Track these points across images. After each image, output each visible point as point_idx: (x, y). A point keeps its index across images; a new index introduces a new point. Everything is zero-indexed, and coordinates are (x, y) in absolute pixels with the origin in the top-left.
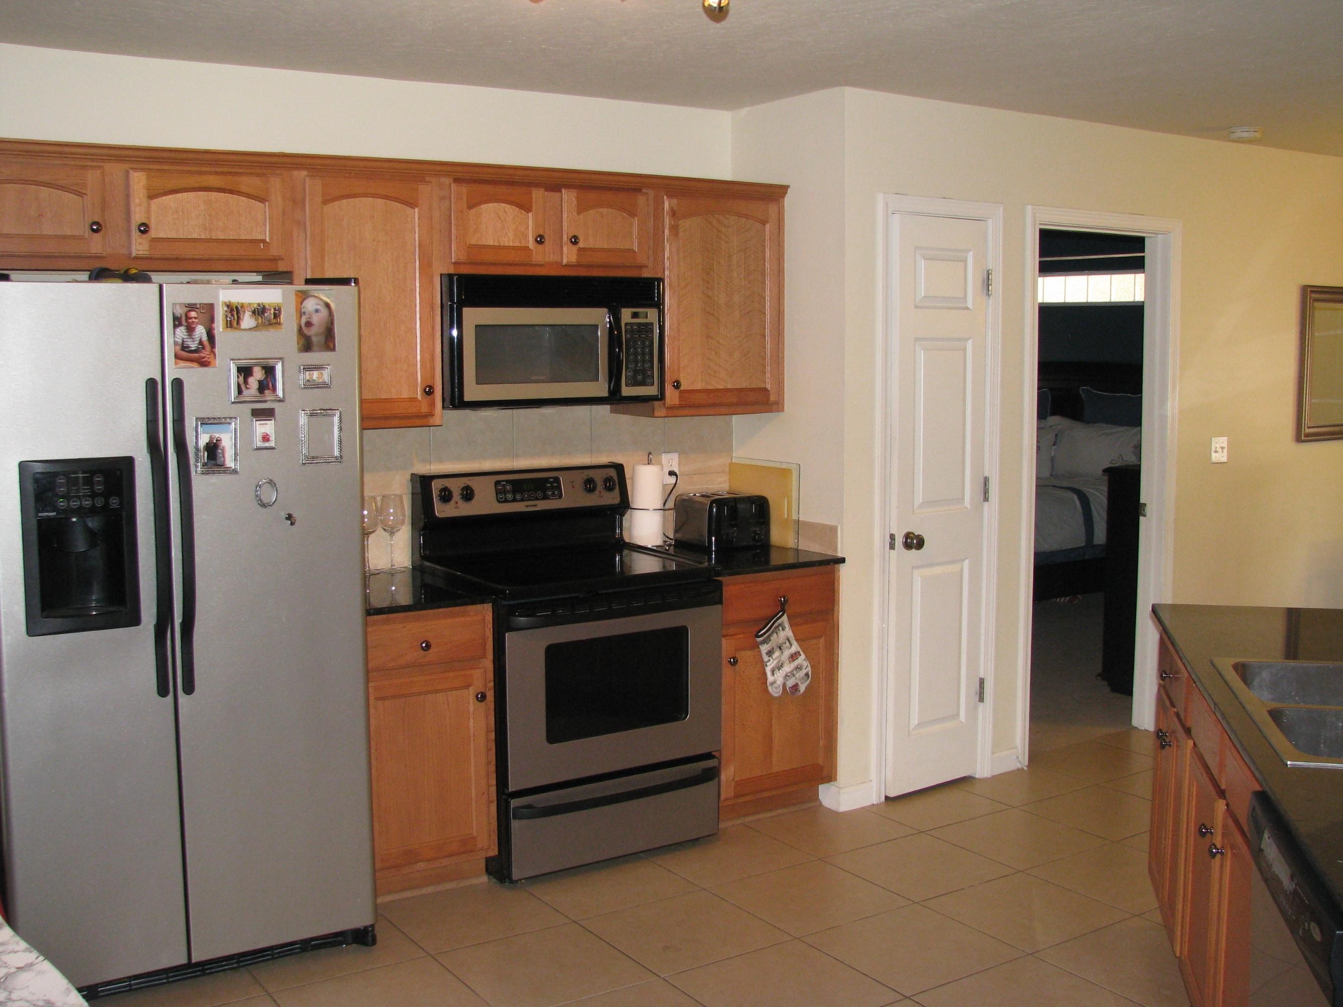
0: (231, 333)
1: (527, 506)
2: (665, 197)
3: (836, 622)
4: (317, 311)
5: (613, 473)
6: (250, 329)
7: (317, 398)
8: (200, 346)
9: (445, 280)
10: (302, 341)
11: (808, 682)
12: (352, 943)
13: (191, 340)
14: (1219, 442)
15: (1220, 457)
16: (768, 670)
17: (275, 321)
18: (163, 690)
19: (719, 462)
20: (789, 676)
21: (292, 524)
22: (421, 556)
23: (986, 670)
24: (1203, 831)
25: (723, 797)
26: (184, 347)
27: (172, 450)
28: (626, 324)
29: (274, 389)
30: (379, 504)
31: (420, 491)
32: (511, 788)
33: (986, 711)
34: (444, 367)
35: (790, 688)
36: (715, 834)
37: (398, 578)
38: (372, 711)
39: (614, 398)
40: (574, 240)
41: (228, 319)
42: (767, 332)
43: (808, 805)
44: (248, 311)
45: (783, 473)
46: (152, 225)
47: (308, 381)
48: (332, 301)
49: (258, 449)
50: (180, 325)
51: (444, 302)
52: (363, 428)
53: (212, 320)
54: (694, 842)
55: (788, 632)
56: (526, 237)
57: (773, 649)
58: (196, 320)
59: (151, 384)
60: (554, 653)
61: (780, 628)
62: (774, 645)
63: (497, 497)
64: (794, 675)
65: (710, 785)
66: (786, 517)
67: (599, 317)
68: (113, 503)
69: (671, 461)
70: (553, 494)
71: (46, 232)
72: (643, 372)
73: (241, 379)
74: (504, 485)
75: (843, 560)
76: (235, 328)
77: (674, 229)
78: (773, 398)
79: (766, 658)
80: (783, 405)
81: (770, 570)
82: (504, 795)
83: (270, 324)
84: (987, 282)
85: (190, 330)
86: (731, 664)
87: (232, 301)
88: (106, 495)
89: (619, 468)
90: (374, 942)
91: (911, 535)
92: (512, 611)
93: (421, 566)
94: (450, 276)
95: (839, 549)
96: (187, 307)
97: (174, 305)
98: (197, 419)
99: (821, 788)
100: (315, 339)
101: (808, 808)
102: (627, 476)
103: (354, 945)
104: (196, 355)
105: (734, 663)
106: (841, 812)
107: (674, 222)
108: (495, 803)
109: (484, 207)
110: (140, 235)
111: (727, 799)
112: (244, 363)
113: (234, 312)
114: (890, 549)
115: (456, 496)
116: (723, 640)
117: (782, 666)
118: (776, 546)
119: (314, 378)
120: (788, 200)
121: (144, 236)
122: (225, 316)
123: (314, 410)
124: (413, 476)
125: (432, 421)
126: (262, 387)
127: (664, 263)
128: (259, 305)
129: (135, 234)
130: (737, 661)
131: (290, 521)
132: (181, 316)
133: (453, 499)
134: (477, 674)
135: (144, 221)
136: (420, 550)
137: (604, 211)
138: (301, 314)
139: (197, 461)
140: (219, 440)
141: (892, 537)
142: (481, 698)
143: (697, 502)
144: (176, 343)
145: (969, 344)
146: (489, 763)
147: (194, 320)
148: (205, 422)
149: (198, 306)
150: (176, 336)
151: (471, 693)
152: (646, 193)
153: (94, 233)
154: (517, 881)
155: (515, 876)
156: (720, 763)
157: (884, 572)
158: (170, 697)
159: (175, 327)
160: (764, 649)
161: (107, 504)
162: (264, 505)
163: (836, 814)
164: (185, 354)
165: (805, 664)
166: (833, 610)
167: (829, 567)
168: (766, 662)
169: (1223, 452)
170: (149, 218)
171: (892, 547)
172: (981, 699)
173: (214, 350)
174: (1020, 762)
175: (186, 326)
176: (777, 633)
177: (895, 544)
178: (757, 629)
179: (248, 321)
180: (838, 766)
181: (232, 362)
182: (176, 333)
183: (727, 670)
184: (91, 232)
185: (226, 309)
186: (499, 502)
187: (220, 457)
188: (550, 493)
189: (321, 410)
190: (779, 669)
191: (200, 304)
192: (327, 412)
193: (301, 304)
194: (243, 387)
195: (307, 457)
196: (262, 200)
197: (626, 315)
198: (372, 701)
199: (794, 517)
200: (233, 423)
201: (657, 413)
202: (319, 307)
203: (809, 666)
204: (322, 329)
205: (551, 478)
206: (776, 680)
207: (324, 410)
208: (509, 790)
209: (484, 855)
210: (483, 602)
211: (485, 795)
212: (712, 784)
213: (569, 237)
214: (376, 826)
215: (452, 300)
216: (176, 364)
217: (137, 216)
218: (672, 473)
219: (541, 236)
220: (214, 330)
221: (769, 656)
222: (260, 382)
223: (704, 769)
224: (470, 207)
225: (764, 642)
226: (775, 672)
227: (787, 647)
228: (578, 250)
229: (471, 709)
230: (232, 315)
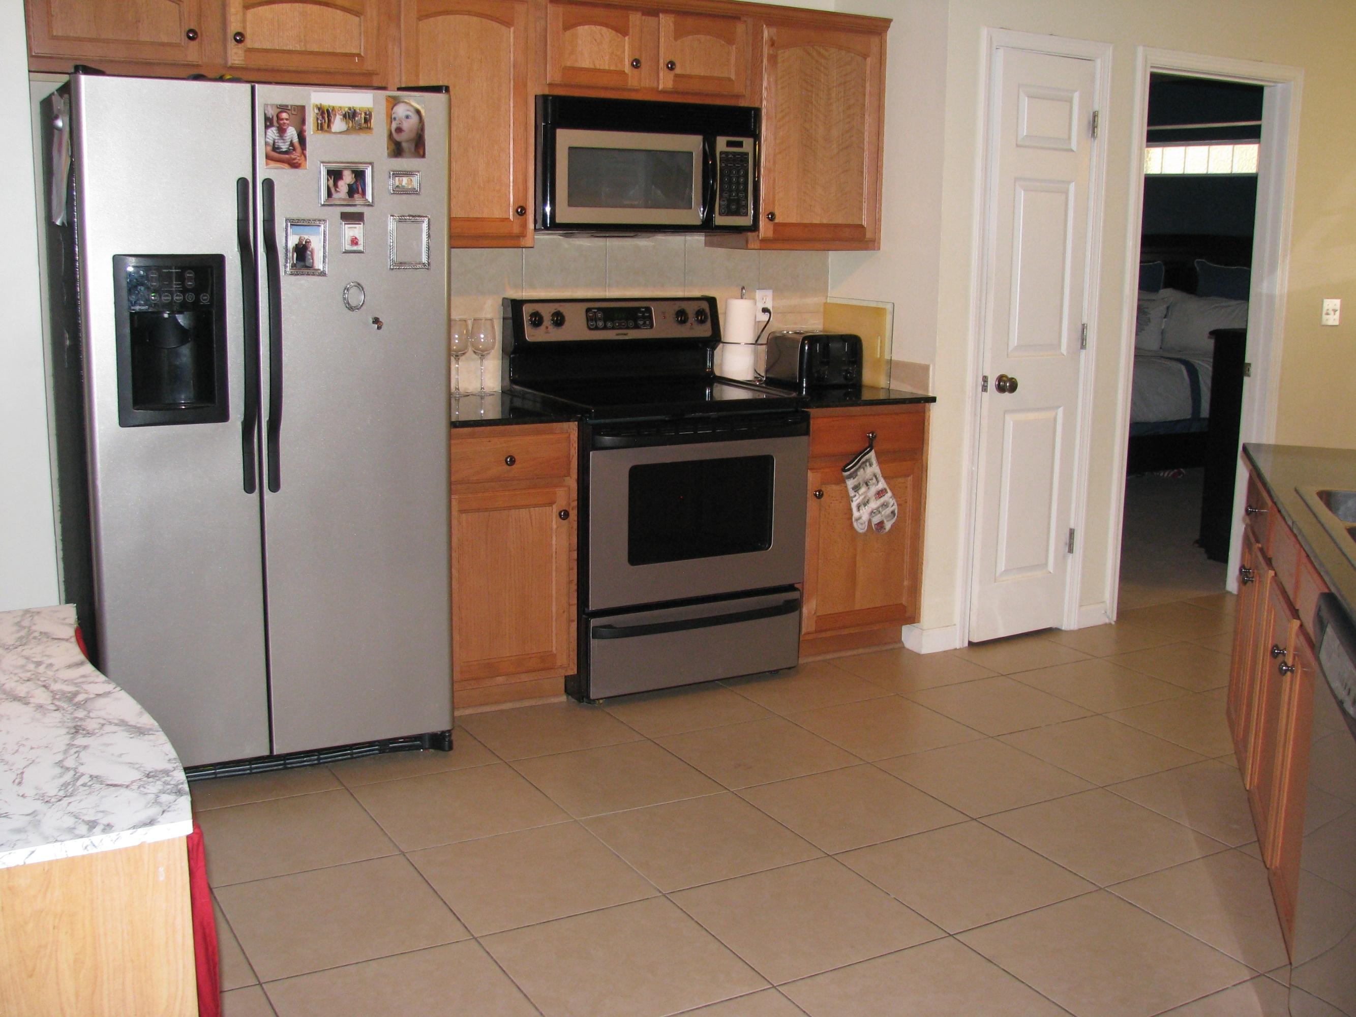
0: (321, 136)
1: (617, 335)
2: (765, 26)
3: (924, 464)
4: (407, 117)
5: (705, 306)
6: (340, 133)
7: (407, 204)
8: (291, 148)
9: (540, 102)
10: (393, 147)
11: (894, 521)
12: (430, 748)
13: (282, 141)
14: (1332, 304)
15: (1333, 319)
16: (854, 505)
17: (365, 125)
18: (249, 486)
19: (813, 301)
20: (874, 513)
21: (379, 328)
22: (510, 380)
23: (1078, 521)
24: (1276, 652)
25: (804, 631)
26: (275, 148)
27: (262, 250)
28: (721, 153)
29: (364, 193)
30: (470, 328)
31: (511, 316)
32: (592, 607)
33: (1075, 562)
34: (537, 189)
35: (876, 524)
36: (794, 667)
37: (488, 400)
38: (455, 522)
39: (707, 226)
40: (671, 66)
41: (319, 122)
42: (865, 170)
43: (891, 647)
44: (339, 114)
45: (878, 312)
46: (248, 36)
47: (397, 186)
48: (422, 107)
49: (346, 252)
50: (272, 125)
51: (538, 123)
52: (451, 246)
53: (303, 122)
54: (774, 674)
55: (875, 468)
56: (622, 60)
57: (859, 484)
58: (287, 122)
59: (242, 184)
60: (637, 475)
61: (868, 464)
62: (861, 480)
63: (588, 324)
64: (880, 512)
65: (791, 617)
66: (879, 356)
67: (692, 143)
68: (204, 300)
69: (765, 298)
70: (645, 323)
71: (145, 38)
72: (738, 201)
73: (331, 182)
74: (595, 312)
75: (933, 400)
76: (326, 131)
77: (773, 59)
78: (869, 235)
79: (852, 493)
80: (879, 243)
81: (859, 405)
82: (584, 614)
83: (360, 129)
84: (1093, 125)
85: (282, 131)
86: (816, 496)
87: (323, 104)
88: (197, 291)
89: (712, 301)
90: (451, 748)
91: (1004, 379)
92: (598, 430)
93: (510, 390)
94: (545, 97)
95: (930, 389)
96: (278, 108)
97: (266, 105)
98: (287, 220)
99: (905, 629)
100: (404, 145)
101: (891, 649)
102: (719, 311)
103: (431, 750)
104: (287, 156)
105: (820, 495)
106: (923, 655)
107: (773, 51)
108: (576, 623)
109: (580, 29)
110: (236, 45)
111: (808, 633)
112: (333, 166)
113: (325, 115)
114: (982, 391)
115: (547, 321)
116: (809, 472)
117: (868, 502)
118: (867, 386)
119: (404, 184)
120: (890, 34)
121: (240, 45)
122: (316, 119)
123: (404, 216)
124: (504, 299)
125: (523, 242)
126: (352, 191)
127: (761, 94)
128: (350, 109)
129: (231, 44)
130: (823, 494)
131: (377, 325)
132: (273, 117)
133: (544, 324)
134: (561, 493)
135: (240, 30)
136: (510, 373)
137: (703, 38)
138: (391, 119)
139: (286, 262)
140: (308, 242)
141: (985, 379)
142: (564, 515)
143: (789, 339)
144: (266, 144)
145: (1072, 187)
146: (570, 582)
147: (285, 121)
148: (295, 223)
149: (290, 108)
150: (267, 136)
151: (554, 510)
152: (745, 21)
153: (190, 41)
154: (594, 700)
155: (592, 696)
156: (802, 596)
157: (975, 415)
158: (255, 495)
159: (267, 127)
160: (850, 483)
161: (197, 300)
162: (351, 308)
163: (918, 655)
164: (276, 155)
165: (892, 501)
166: (922, 450)
167: (921, 405)
168: (852, 497)
169: (1335, 314)
170: (244, 28)
171: (985, 388)
172: (1071, 550)
173: (305, 152)
174: (1108, 617)
175: (278, 127)
176: (864, 469)
177: (987, 386)
178: (842, 464)
179: (338, 124)
180: (922, 608)
181: (322, 165)
182: (268, 133)
183: (812, 504)
184: (187, 39)
185: (316, 111)
186: (590, 329)
187: (309, 259)
188: (641, 322)
189: (409, 216)
190: (865, 505)
191: (291, 106)
192: (415, 218)
193: (392, 109)
194: (333, 190)
195: (395, 264)
196: (357, 14)
197: (721, 143)
198: (455, 513)
199: (887, 357)
200: (322, 226)
201: (751, 245)
202: (409, 113)
203: (896, 504)
204: (413, 135)
205: (643, 308)
206: (862, 517)
207: (413, 216)
208: (589, 608)
209: (563, 673)
210: (568, 420)
211: (566, 613)
212: (794, 615)
213: (666, 63)
214: (456, 637)
215: (545, 121)
216: (267, 164)
217: (234, 24)
218: (765, 310)
219: (637, 61)
220: (305, 131)
221: (855, 492)
222: (350, 186)
223: (785, 601)
224: (566, 28)
225: (850, 477)
226: (860, 508)
227: (874, 484)
228: (674, 76)
229: (554, 527)
230: (323, 118)
